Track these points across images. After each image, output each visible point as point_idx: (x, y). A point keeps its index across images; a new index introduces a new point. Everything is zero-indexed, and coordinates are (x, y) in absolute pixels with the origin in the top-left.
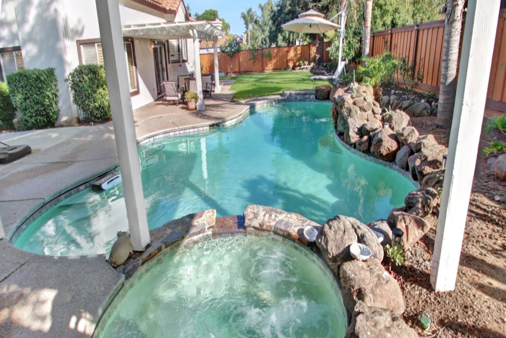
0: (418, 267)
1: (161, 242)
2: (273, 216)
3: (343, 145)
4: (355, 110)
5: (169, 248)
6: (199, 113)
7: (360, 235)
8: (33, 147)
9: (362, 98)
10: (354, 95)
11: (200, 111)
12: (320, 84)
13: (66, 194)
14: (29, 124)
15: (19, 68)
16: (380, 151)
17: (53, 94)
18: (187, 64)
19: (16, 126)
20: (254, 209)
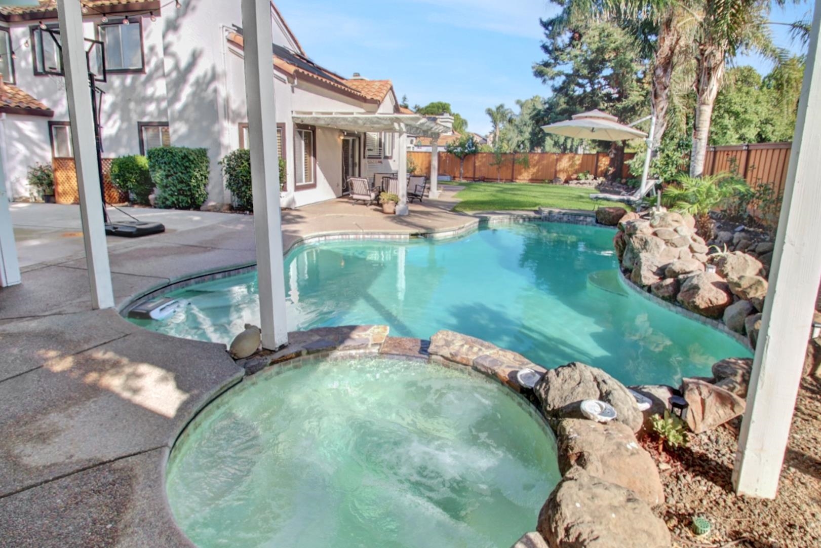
0: (717, 458)
1: (303, 347)
2: (475, 349)
3: (631, 287)
4: (654, 242)
5: (311, 356)
6: (398, 218)
7: (604, 392)
8: (167, 227)
9: (671, 229)
10: (656, 223)
11: (400, 216)
12: (605, 205)
13: (197, 279)
14: (168, 203)
15: (163, 145)
16: (694, 302)
17: (201, 175)
18: (390, 161)
19: (152, 202)
20: (448, 336)
